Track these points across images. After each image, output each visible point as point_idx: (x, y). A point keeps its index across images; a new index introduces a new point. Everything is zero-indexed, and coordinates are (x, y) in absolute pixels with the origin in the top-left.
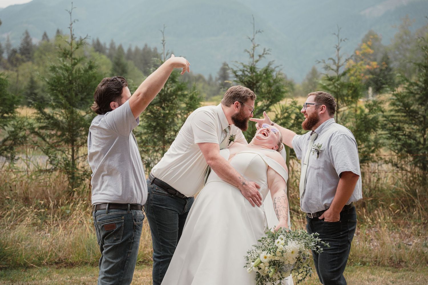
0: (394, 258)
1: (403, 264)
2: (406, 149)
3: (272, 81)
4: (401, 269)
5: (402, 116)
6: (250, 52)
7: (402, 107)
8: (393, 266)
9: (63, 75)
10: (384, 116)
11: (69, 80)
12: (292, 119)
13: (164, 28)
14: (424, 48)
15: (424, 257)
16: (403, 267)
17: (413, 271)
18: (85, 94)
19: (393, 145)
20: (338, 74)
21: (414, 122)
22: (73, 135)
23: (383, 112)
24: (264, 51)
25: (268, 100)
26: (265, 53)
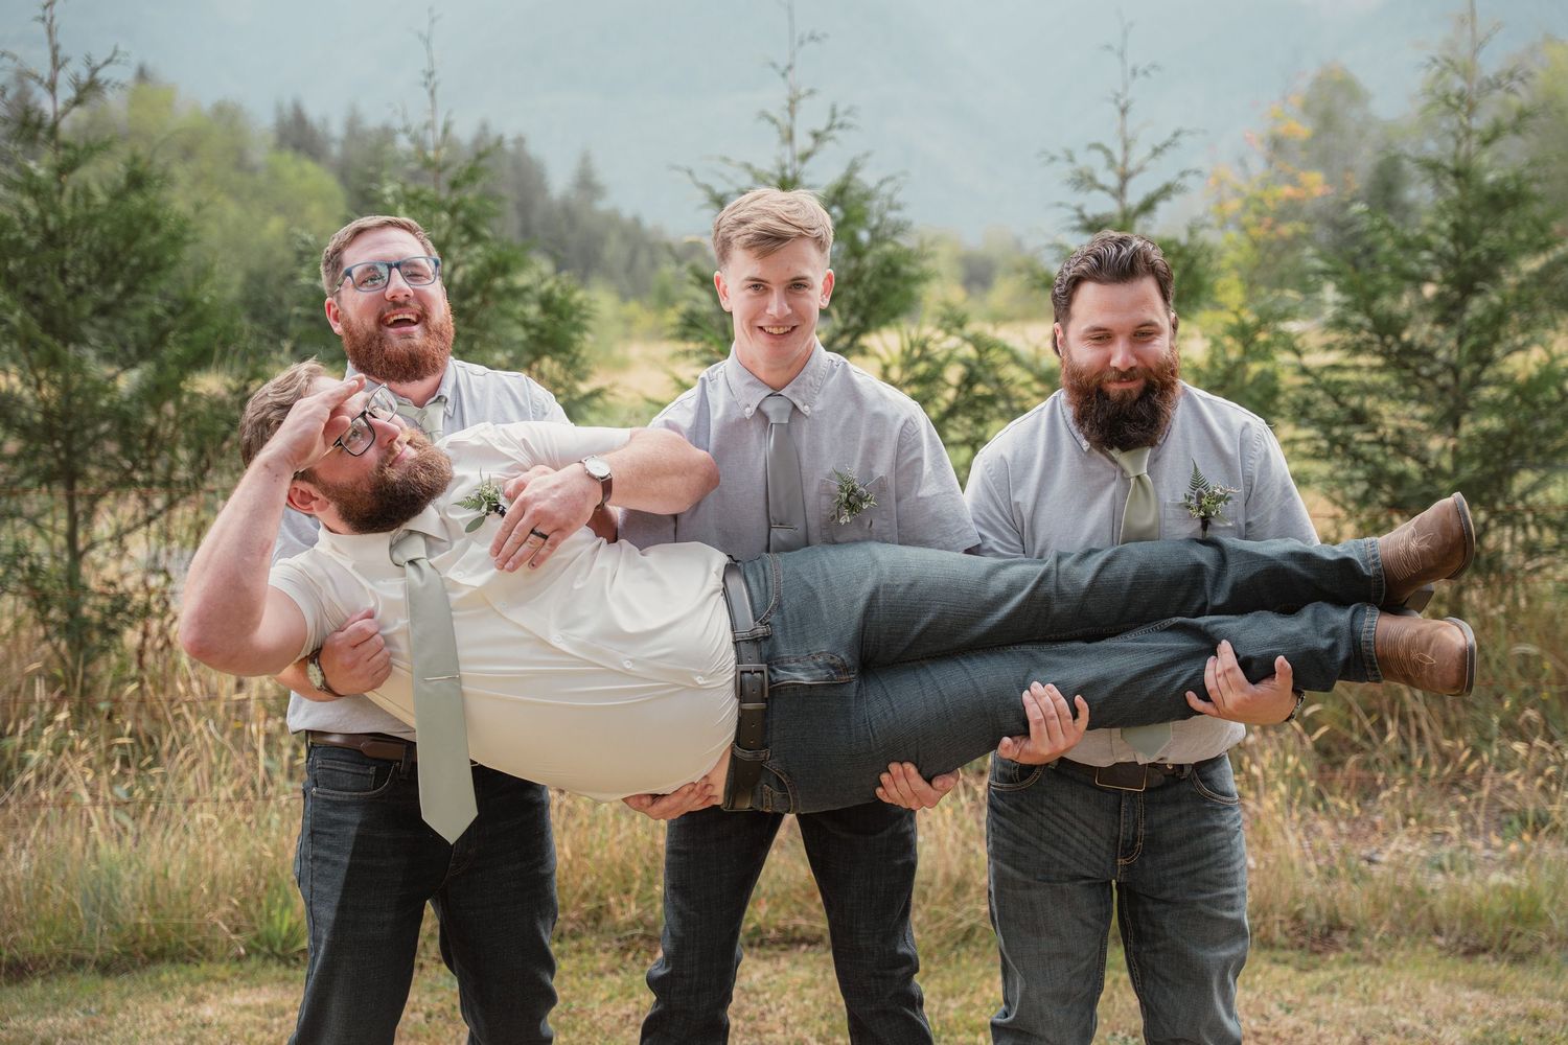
0: (1310, 915)
1: (1341, 938)
2: (1384, 498)
3: (864, 236)
4: (1332, 957)
5: (1372, 369)
6: (780, 119)
7: (1370, 331)
8: (1301, 946)
9: (22, 210)
10: (1304, 371)
11: (46, 230)
12: (949, 385)
13: (433, 21)
14: (1454, 101)
15: (1424, 909)
16: (1339, 950)
17: (1378, 963)
18: (119, 287)
19: (1336, 479)
20: (1122, 204)
21: (1415, 391)
22: (70, 452)
23: (1298, 353)
24: (833, 116)
25: (852, 311)
26: (837, 122)
